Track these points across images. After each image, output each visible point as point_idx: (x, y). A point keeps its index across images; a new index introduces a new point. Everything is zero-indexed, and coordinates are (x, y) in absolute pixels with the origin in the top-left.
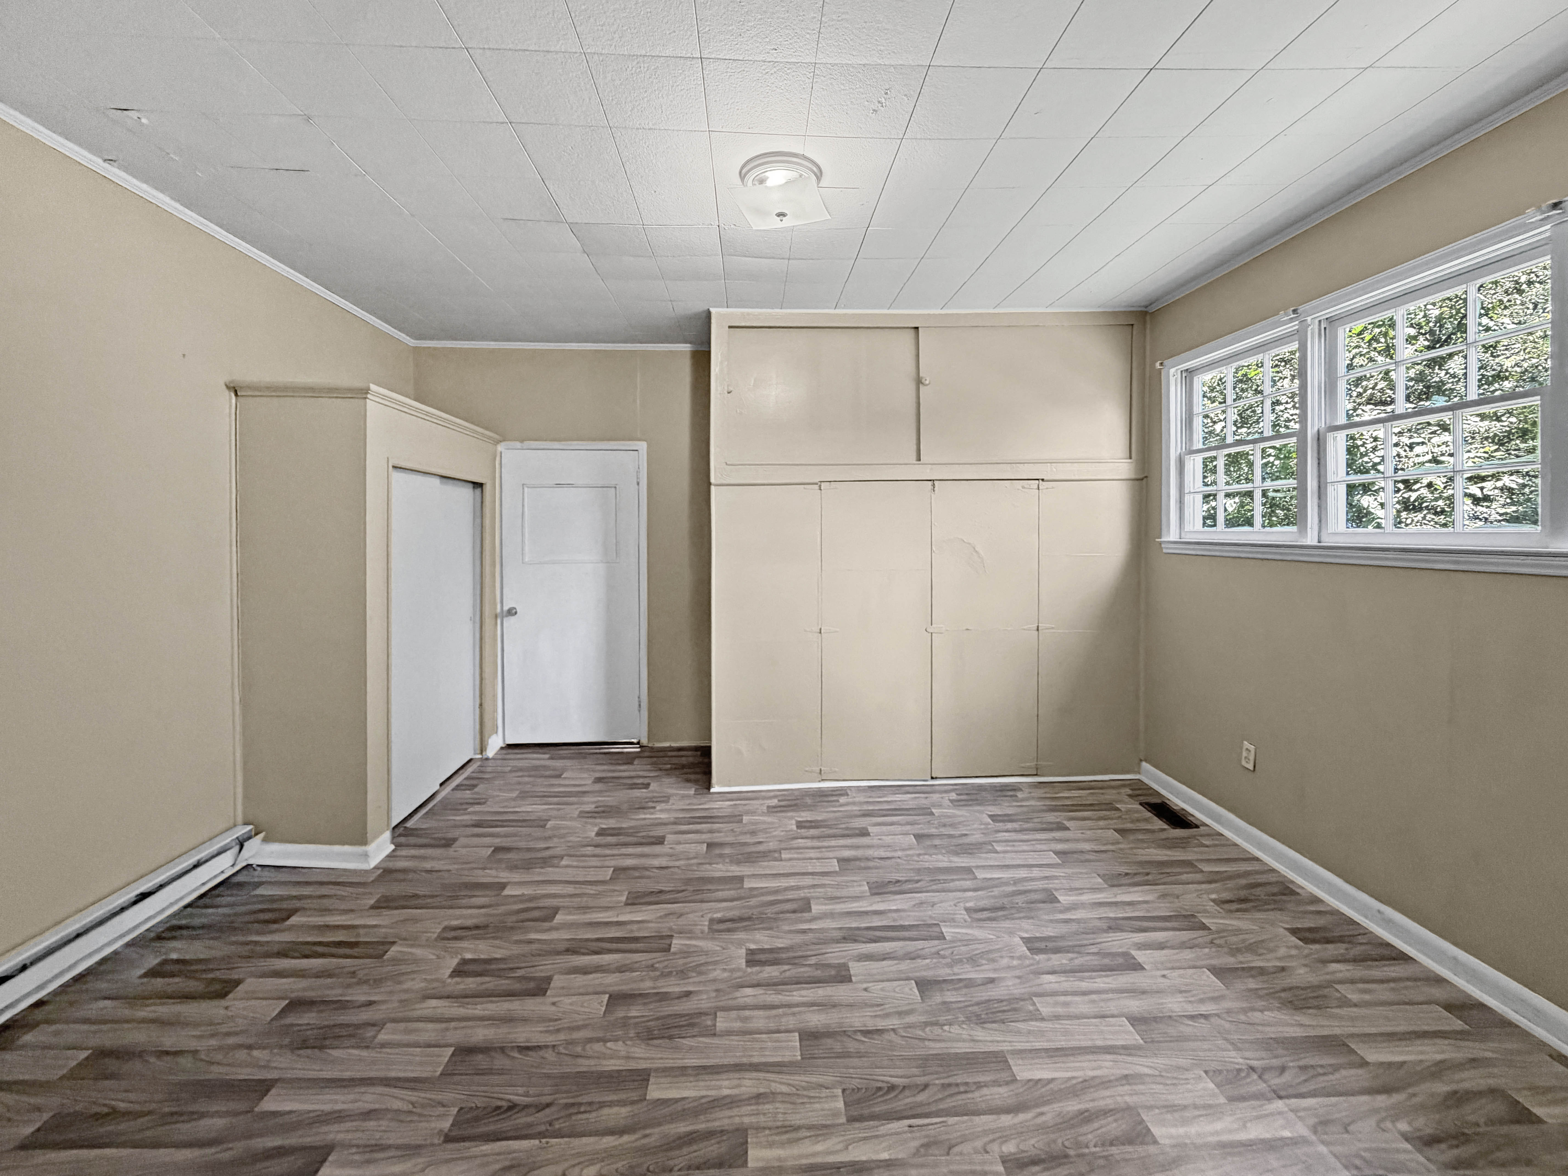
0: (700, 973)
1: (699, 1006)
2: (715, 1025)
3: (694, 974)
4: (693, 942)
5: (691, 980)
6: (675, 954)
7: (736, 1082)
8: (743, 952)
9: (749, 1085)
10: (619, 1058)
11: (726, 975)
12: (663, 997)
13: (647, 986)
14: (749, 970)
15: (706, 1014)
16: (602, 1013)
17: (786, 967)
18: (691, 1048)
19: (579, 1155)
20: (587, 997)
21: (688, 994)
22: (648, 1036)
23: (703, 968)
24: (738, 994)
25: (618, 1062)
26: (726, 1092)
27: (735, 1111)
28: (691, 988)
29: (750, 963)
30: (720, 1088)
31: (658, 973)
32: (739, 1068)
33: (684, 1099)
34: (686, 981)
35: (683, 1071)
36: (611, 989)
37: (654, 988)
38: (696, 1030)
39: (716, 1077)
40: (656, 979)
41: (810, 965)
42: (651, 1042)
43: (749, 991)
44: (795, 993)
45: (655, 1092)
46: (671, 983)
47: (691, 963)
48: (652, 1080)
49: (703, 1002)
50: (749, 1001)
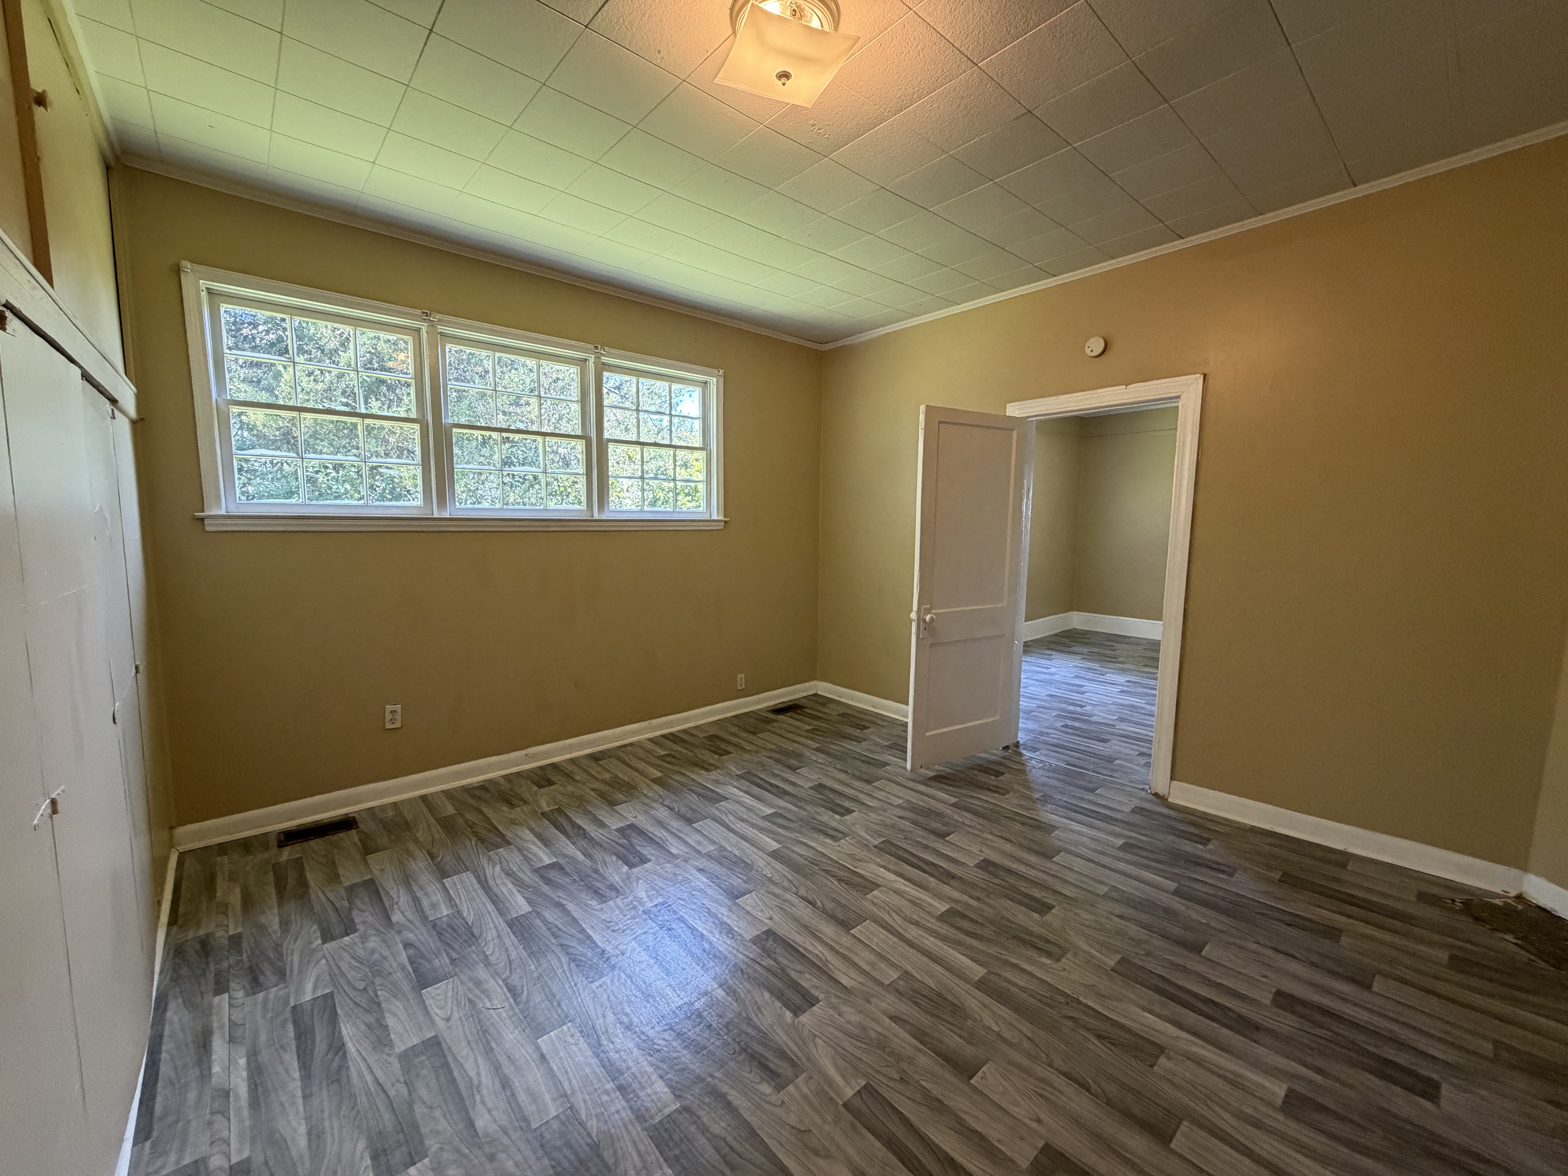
0: (864, 1029)
1: (896, 1000)
2: (899, 978)
3: (871, 1031)
4: (832, 1071)
5: (879, 1030)
6: (865, 1075)
7: (922, 939)
8: (804, 1018)
9: (913, 932)
10: (993, 1012)
11: (844, 1009)
12: (920, 1035)
13: (925, 1060)
14: (822, 996)
15: (898, 991)
16: (988, 1065)
17: (793, 974)
18: (931, 977)
19: (1053, 974)
20: (996, 1098)
21: (894, 1018)
22: (957, 1010)
23: (856, 1032)
24: (856, 985)
25: (995, 1009)
26: (932, 939)
27: (935, 928)
28: (887, 1020)
29: (811, 1001)
30: (932, 943)
31: (904, 1066)
32: (911, 944)
33: (962, 954)
34: (885, 1032)
35: (950, 969)
36: (962, 1086)
37: (919, 1050)
38: (917, 986)
39: (931, 950)
40: (911, 1060)
41: (775, 960)
42: (958, 1003)
43: (845, 981)
44: (816, 952)
45: (978, 971)
46: (899, 1041)
47: (859, 1048)
48: (976, 979)
49: (889, 1002)
50: (853, 973)
